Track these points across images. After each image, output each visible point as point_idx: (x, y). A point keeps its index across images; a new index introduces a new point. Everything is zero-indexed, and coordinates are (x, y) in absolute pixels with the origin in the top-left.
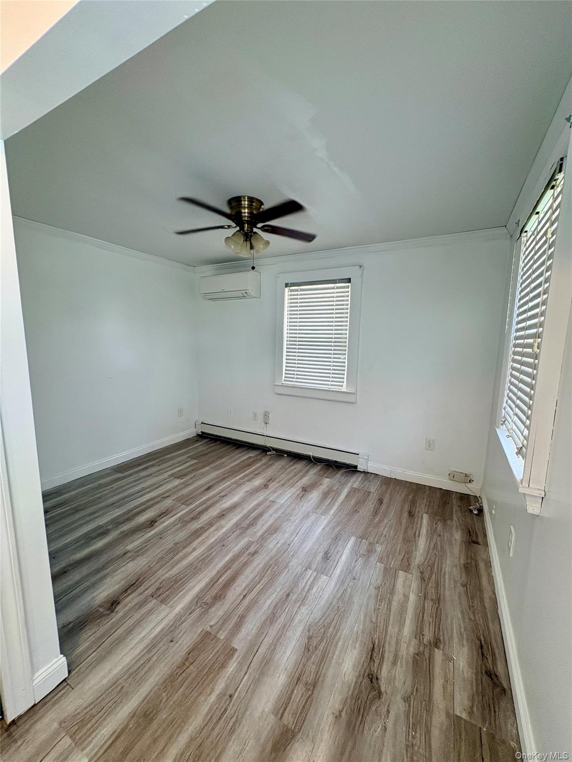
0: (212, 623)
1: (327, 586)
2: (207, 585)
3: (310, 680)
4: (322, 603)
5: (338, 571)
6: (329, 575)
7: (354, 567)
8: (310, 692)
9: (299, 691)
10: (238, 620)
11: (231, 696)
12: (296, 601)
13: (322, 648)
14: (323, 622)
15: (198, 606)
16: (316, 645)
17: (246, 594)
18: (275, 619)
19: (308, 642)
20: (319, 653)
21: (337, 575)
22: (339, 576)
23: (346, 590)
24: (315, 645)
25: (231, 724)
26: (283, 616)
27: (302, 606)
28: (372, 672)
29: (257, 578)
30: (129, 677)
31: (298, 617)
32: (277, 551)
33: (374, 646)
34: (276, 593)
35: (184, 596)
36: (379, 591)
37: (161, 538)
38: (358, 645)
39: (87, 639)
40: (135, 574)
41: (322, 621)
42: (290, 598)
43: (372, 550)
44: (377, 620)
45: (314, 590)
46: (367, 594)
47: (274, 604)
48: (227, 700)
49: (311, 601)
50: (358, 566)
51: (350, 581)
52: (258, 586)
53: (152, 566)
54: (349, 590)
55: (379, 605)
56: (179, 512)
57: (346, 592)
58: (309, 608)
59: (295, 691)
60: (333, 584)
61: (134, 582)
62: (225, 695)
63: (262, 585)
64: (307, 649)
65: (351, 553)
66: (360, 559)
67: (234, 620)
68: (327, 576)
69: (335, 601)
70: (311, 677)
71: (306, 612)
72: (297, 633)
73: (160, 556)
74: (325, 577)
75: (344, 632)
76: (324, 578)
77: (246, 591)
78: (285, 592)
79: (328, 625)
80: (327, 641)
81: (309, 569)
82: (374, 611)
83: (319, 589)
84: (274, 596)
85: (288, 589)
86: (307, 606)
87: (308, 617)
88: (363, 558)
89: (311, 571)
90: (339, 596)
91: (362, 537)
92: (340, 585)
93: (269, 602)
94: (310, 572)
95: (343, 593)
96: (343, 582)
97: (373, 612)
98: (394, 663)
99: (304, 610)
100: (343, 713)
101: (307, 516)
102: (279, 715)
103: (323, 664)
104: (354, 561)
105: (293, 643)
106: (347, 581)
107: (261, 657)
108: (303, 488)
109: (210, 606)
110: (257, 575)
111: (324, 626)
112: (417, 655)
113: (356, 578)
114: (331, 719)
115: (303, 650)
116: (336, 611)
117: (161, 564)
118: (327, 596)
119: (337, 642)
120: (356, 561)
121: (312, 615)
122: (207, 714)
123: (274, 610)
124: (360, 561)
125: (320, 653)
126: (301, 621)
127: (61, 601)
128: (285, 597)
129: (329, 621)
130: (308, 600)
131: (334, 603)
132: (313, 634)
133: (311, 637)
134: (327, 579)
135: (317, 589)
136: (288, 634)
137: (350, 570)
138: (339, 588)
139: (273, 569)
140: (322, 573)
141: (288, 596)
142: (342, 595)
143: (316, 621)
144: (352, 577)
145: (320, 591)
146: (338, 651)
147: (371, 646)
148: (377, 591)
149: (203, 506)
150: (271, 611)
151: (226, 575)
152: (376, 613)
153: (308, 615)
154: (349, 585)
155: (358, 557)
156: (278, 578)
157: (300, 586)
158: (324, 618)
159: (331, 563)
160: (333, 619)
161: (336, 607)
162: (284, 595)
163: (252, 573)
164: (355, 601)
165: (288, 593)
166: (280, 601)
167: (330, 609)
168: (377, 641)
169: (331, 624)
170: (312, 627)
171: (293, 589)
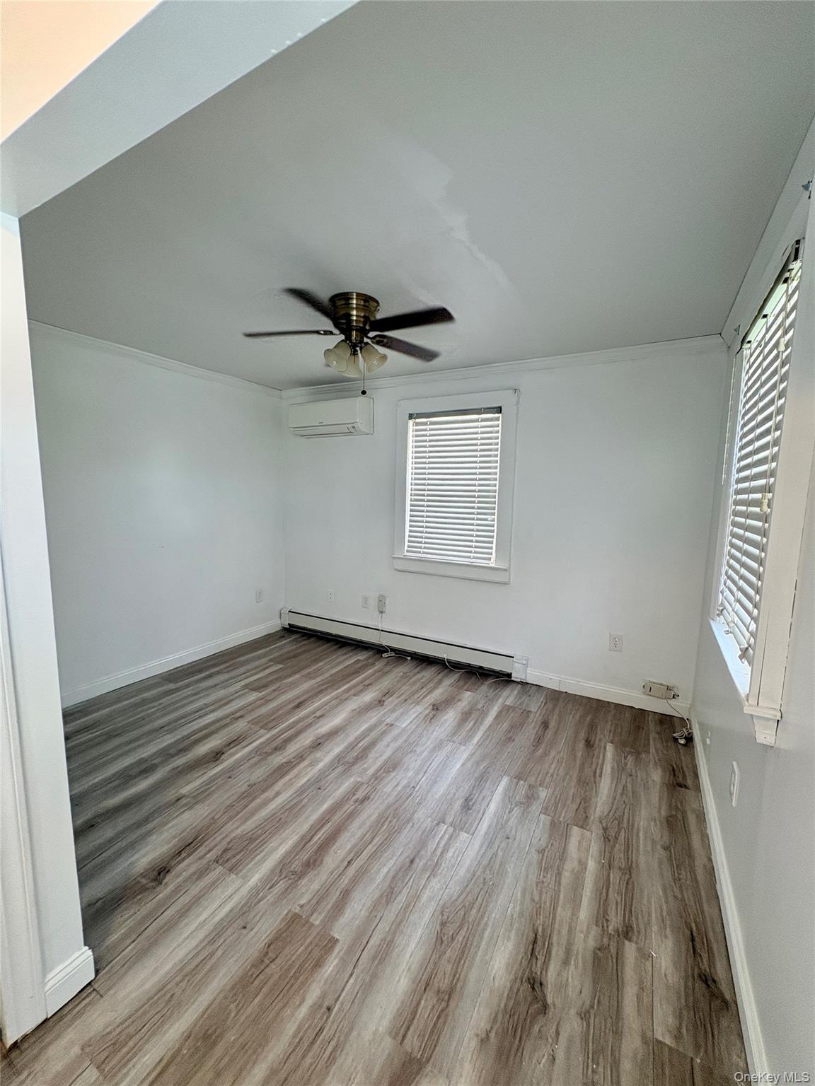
0: (302, 902)
1: (469, 848)
2: (296, 845)
3: (444, 985)
4: (462, 873)
5: (484, 826)
6: (471, 832)
7: (507, 821)
8: (444, 1004)
9: (428, 1004)
10: (341, 897)
11: (329, 1009)
12: (424, 870)
13: (461, 939)
14: (463, 901)
15: (283, 876)
16: (453, 934)
17: (352, 860)
18: (394, 896)
19: (441, 930)
20: (457, 945)
21: (482, 832)
22: (486, 833)
23: (495, 854)
24: (451, 934)
25: (330, 1049)
26: (405, 891)
27: (432, 877)
28: (534, 975)
29: (367, 836)
30: (182, 981)
31: (427, 893)
32: (397, 795)
33: (536, 935)
34: (395, 858)
35: (264, 860)
36: (543, 855)
37: (230, 777)
38: (513, 935)
39: (121, 924)
40: (193, 828)
41: (461, 899)
42: (415, 865)
43: (533, 795)
44: (540, 899)
45: (450, 854)
46: (526, 860)
47: (392, 874)
48: (323, 1014)
49: (446, 869)
50: (513, 819)
51: (502, 842)
52: (370, 846)
53: (217, 817)
54: (500, 853)
55: (543, 876)
56: (257, 739)
57: (496, 857)
58: (444, 880)
59: (423, 1002)
60: (477, 845)
61: (191, 841)
62: (321, 1006)
63: (375, 846)
64: (439, 940)
65: (503, 800)
66: (516, 809)
67: (335, 896)
68: (468, 833)
69: (481, 870)
70: (446, 981)
71: (438, 886)
72: (424, 917)
73: (228, 803)
74: (466, 835)
75: (494, 915)
76: (464, 836)
77: (352, 855)
78: (408, 857)
79: (469, 905)
80: (468, 929)
81: (443, 822)
82: (537, 885)
83: (457, 852)
84: (392, 862)
85: (413, 852)
86: (439, 877)
87: (441, 892)
88: (520, 807)
89: (446, 826)
90: (485, 862)
91: (519, 777)
92: (487, 847)
93: (385, 870)
94: (443, 827)
95: (492, 858)
96: (491, 843)
97: (535, 886)
98: (566, 962)
99: (435, 884)
100: (493, 1035)
101: (439, 746)
102: (400, 1038)
103: (462, 962)
104: (506, 814)
105: (420, 931)
106: (498, 841)
107: (373, 952)
108: (434, 705)
109: (300, 875)
110: (368, 831)
111: (464, 906)
112: (599, 949)
113: (510, 837)
114: (474, 1043)
115: (434, 940)
116: (482, 885)
117: (229, 815)
118: (468, 862)
119: (483, 931)
120: (509, 813)
121: (447, 890)
122: (295, 1036)
123: (391, 882)
124: (516, 811)
125: (459, 945)
126: (431, 899)
127: (87, 868)
128: (408, 864)
129: (471, 899)
130: (442, 868)
131: (478, 873)
132: (448, 918)
133: (446, 922)
134: (469, 837)
135: (454, 853)
136: (412, 918)
137: (502, 825)
138: (486, 850)
139: (390, 822)
140: (462, 829)
141: (412, 861)
142: (490, 862)
143: (453, 899)
144: (505, 836)
145: (458, 856)
146: (484, 943)
147: (532, 936)
148: (541, 856)
149: (290, 731)
150: (387, 884)
151: (322, 831)
152: (539, 888)
153: (441, 889)
154: (501, 847)
155: (513, 806)
156: (398, 836)
157: (429, 847)
158: (464, 895)
159: (474, 815)
160: (477, 897)
161: (482, 879)
162: (408, 860)
163: (360, 828)
164: (509, 870)
165: (412, 857)
166: (400, 869)
167: (473, 881)
168: (540, 929)
169: (474, 904)
170: (447, 908)
171: (419, 852)
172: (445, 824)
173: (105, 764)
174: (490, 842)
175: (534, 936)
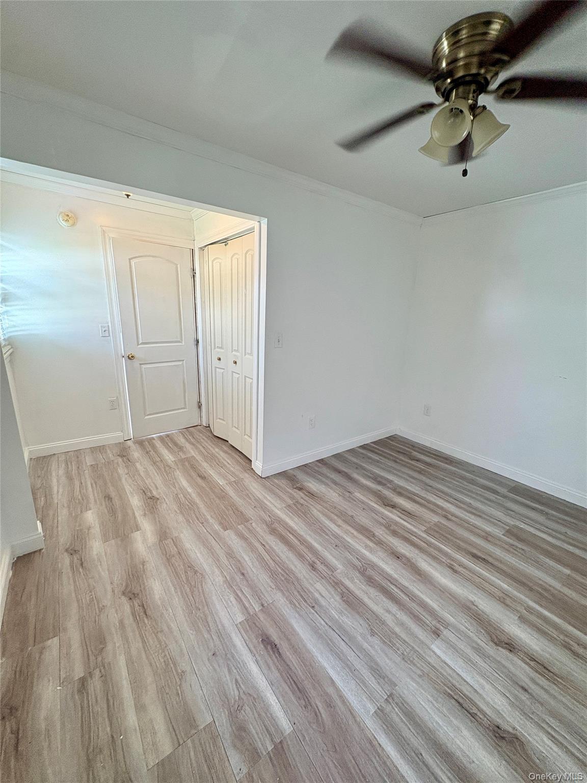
1: (227, 615)
2: (290, 527)
3: (173, 560)
4: (214, 598)
5: (238, 641)
6: (240, 627)
7: (230, 671)
8: (168, 556)
12: (233, 578)
13: (182, 576)
14: (198, 588)
15: (273, 520)
17: (265, 546)
18: (228, 557)
19: (194, 570)
21: (233, 635)
22: (231, 639)
23: (209, 631)
24: (189, 572)
26: (226, 562)
27: (225, 579)
28: (136, 599)
29: (278, 558)
31: (217, 572)
33: (146, 615)
35: (287, 515)
36: (178, 673)
38: (159, 602)
41: (200, 588)
42: (239, 574)
43: (242, 741)
44: (158, 639)
45: (233, 600)
47: (242, 561)
49: (224, 590)
50: (228, 677)
51: (215, 646)
52: (269, 558)
54: (207, 636)
55: (165, 655)
56: (408, 522)
57: (208, 630)
58: (218, 585)
60: (226, 622)
63: (268, 560)
64: (191, 567)
65: (254, 687)
66: (236, 693)
68: (240, 623)
69: (208, 612)
71: (217, 580)
72: (207, 565)
74: (240, 620)
75: (177, 599)
76: (240, 618)
77: (269, 548)
78: (248, 573)
79: (193, 590)
80: (183, 582)
81: (262, 609)
82: (166, 644)
83: (230, 604)
84: (250, 564)
85: (250, 577)
86: (222, 583)
87: (212, 579)
88: (235, 701)
89: (257, 610)
90: (209, 619)
91: (280, 749)
92: (219, 630)
93: (247, 559)
94: (257, 608)
95: (209, 627)
96: (220, 636)
97: (167, 642)
98: (121, 622)
99: (219, 579)
103: (173, 571)
104: (238, 677)
105: (202, 560)
106: (218, 642)
109: (269, 526)
110: (280, 559)
111: (195, 587)
113: (214, 657)
115: (193, 564)
116: (197, 605)
118: (218, 607)
119: (175, 588)
120: (236, 681)
121: (211, 583)
123: (237, 559)
124: (233, 692)
125: (181, 573)
126: (213, 573)
128: (243, 571)
129: (195, 593)
130: (226, 588)
131: (206, 608)
132: (197, 576)
133: (195, 573)
134: (236, 620)
135: (231, 602)
136: (211, 559)
137: (229, 659)
138: (217, 626)
139: (282, 575)
140: (247, 620)
141: (243, 574)
142: (207, 622)
143: (204, 584)
144: (218, 653)
145: (228, 604)
146: (171, 585)
147: (149, 612)
148: (180, 671)
149: (423, 543)
150: (238, 557)
151: (294, 539)
152: (163, 643)
153: (214, 580)
154: (211, 641)
155: (241, 692)
156: (268, 574)
157: (246, 589)
158: (201, 591)
159: (254, 640)
160: (193, 598)
161: (200, 607)
162: (245, 572)
163: (287, 557)
164: (192, 632)
165: (245, 575)
166: (242, 565)
167: (204, 601)
168: (146, 621)
169: (192, 593)
170: (202, 578)
171: (247, 581)
172: (259, 611)
173: (390, 472)
174: (222, 635)
175: (148, 614)
